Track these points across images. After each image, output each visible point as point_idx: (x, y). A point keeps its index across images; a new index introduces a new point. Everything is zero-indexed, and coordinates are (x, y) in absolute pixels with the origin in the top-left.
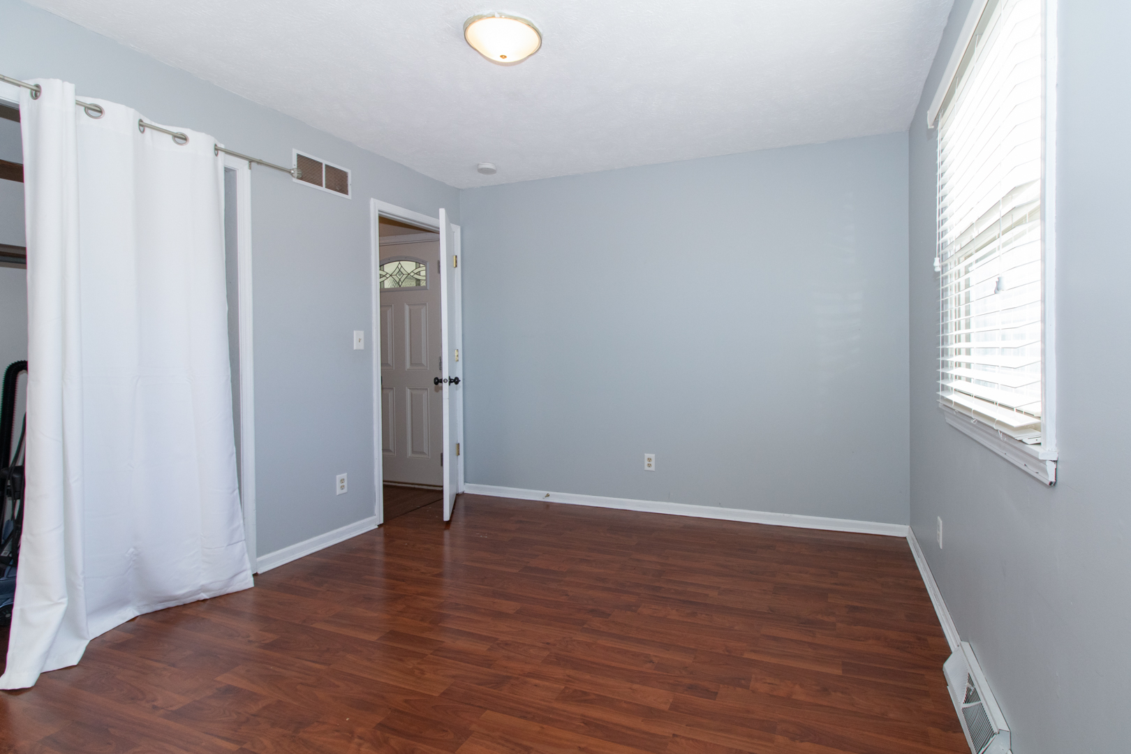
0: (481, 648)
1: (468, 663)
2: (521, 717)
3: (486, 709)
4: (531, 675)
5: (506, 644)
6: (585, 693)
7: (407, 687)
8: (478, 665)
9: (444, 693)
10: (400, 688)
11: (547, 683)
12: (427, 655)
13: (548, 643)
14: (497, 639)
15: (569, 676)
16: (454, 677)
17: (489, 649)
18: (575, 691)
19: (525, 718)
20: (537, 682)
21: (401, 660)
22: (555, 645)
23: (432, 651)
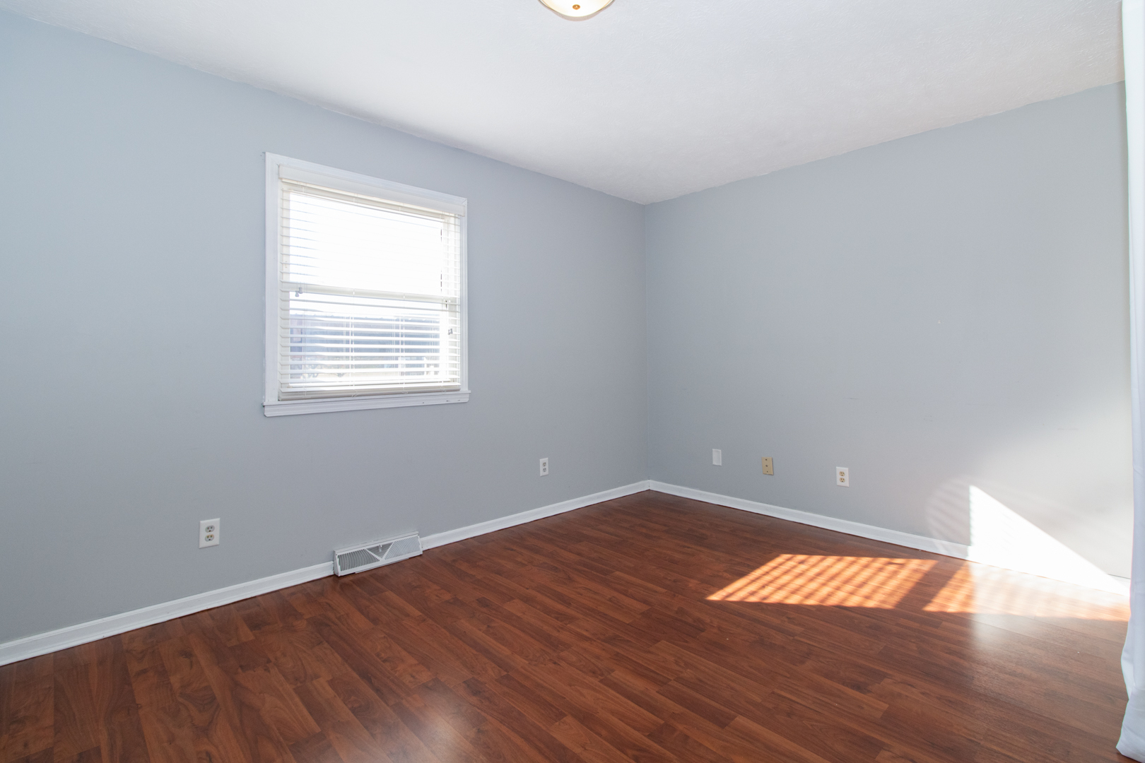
0: (620, 675)
1: (636, 662)
2: (606, 615)
3: (628, 624)
4: (586, 639)
5: (594, 672)
6: (557, 619)
7: (689, 653)
8: (627, 657)
9: (658, 641)
10: (695, 654)
11: (579, 630)
12: (674, 680)
13: (555, 663)
14: (601, 681)
15: (559, 631)
16: (649, 652)
17: (613, 671)
18: (561, 621)
19: (605, 614)
20: (585, 633)
21: (700, 681)
22: (551, 660)
23: (670, 683)
